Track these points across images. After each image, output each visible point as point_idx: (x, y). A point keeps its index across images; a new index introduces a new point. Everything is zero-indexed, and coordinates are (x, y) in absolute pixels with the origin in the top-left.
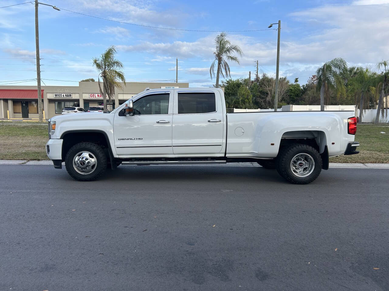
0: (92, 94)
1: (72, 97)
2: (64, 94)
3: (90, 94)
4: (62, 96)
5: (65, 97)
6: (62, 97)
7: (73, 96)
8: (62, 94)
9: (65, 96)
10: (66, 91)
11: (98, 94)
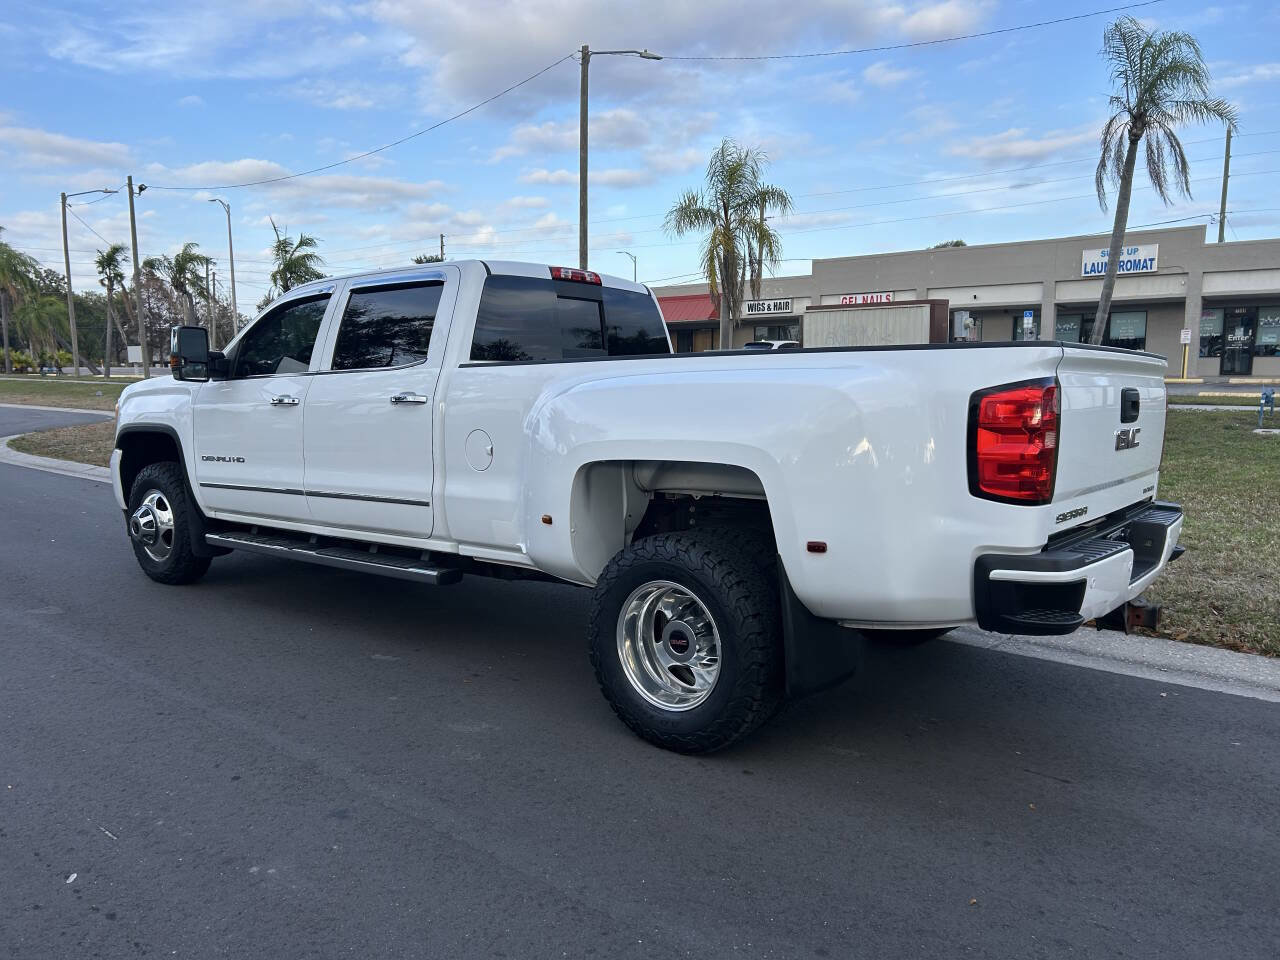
0: (848, 297)
1: (792, 309)
2: (772, 303)
3: (842, 297)
4: (766, 306)
5: (772, 311)
6: (766, 311)
7: (795, 306)
8: (767, 303)
9: (772, 307)
10: (777, 294)
11: (865, 296)
